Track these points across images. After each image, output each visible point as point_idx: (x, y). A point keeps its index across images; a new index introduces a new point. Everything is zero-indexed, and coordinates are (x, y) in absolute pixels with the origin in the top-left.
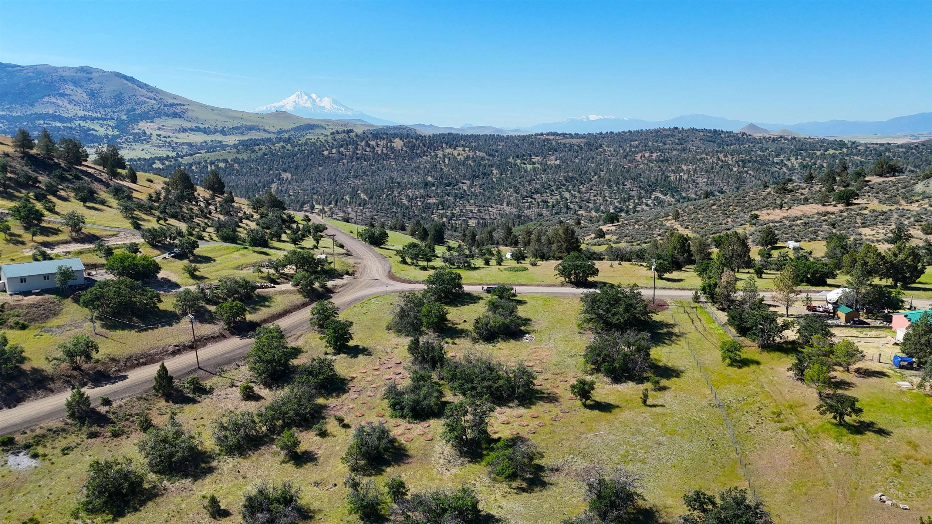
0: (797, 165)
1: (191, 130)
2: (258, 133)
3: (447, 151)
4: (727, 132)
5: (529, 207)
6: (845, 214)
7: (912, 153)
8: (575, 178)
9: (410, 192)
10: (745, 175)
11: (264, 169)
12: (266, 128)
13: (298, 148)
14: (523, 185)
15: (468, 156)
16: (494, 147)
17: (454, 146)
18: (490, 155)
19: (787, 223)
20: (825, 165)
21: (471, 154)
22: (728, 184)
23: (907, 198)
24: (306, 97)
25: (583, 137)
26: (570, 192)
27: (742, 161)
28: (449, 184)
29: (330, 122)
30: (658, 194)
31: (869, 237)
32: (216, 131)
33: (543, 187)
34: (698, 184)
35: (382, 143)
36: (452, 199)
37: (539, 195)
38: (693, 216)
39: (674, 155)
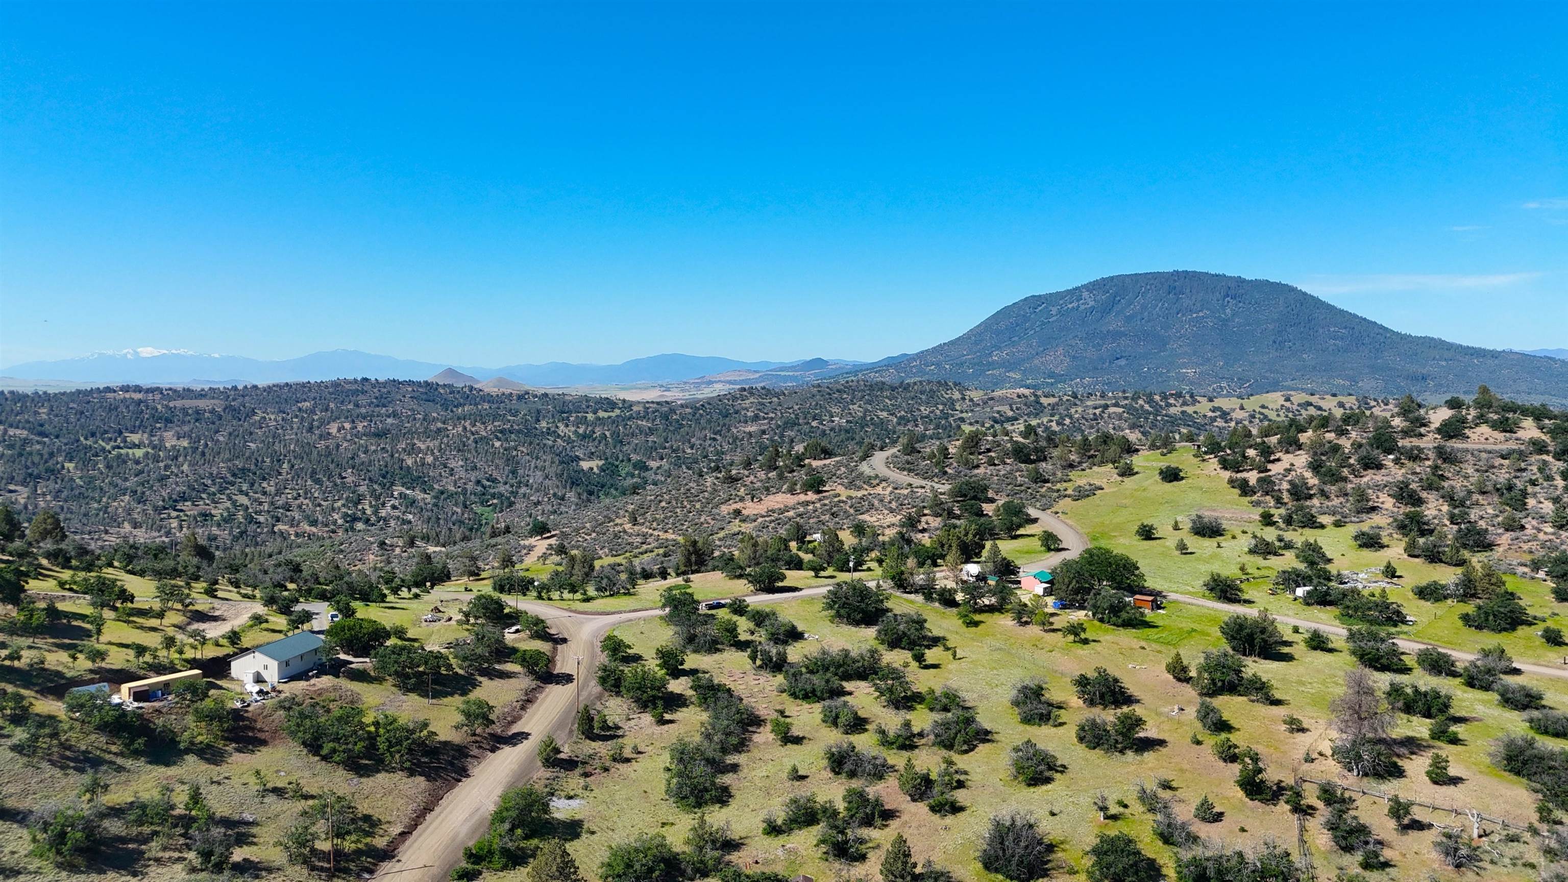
8: (249, 470)
14: (150, 488)
30: (401, 488)
33: (193, 489)
38: (649, 517)
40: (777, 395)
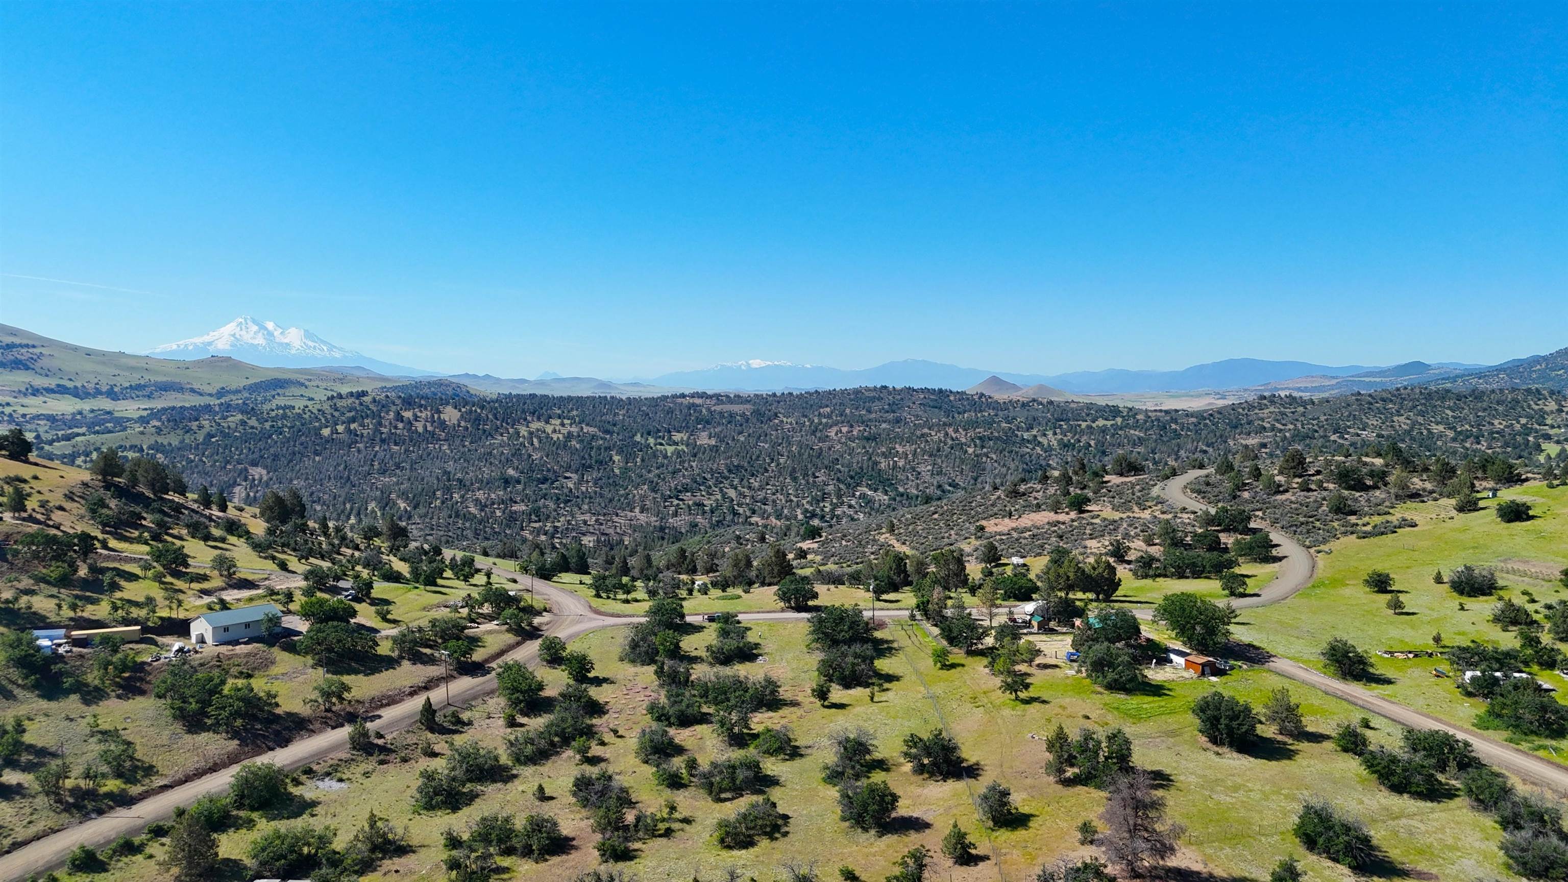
0: (1055, 443)
1: (49, 391)
2: (179, 395)
3: (535, 426)
4: (958, 392)
5: (676, 514)
6: (1075, 524)
7: (1206, 425)
8: (742, 467)
9: (480, 495)
10: (984, 459)
11: (216, 461)
12: (196, 386)
13: (270, 423)
14: (664, 479)
15: (569, 433)
16: (609, 418)
17: (545, 417)
18: (607, 432)
19: (1015, 535)
20: (1092, 443)
21: (574, 429)
22: (962, 473)
23: (1140, 504)
24: (255, 328)
25: (746, 400)
26: (736, 488)
27: (980, 438)
28: (544, 480)
29: (312, 374)
30: (865, 489)
31: (1093, 550)
32: (98, 393)
33: (696, 482)
34: (919, 473)
35: (423, 415)
36: (552, 505)
37: (689, 494)
38: (911, 528)
39: (884, 430)
40: (1304, 403)
